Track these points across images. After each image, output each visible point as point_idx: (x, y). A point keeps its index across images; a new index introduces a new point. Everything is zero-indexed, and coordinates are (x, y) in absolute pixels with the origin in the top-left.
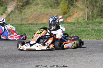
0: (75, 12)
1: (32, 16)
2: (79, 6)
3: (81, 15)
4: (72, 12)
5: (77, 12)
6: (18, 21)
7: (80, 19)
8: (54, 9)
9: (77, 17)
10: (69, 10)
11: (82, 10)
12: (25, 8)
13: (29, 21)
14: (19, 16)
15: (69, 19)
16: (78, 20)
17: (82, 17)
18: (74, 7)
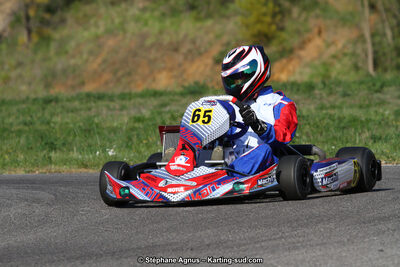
0: (308, 31)
1: (99, 60)
3: (340, 45)
4: (298, 32)
5: (320, 33)
6: (30, 84)
7: (338, 66)
8: (209, 23)
9: (320, 54)
10: (282, 20)
11: (345, 20)
12: (63, 21)
13: (83, 84)
14: (33, 62)
15: (282, 70)
16: (327, 70)
17: (345, 55)
18: (305, 9)
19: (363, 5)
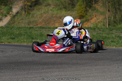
0: (93, 15)
1: (42, 19)
2: (99, 9)
3: (100, 20)
4: (90, 16)
5: (96, 16)
6: (24, 24)
7: (100, 24)
8: (69, 12)
9: (95, 21)
10: (87, 13)
11: (102, 14)
12: (33, 9)
13: (37, 25)
14: (26, 19)
15: (86, 25)
16: (97, 25)
17: (102, 22)
18: (92, 10)
19: (106, 10)
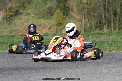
1: (23, 28)
6: (7, 33)
10: (64, 20)
13: (19, 33)
14: (8, 28)
18: (69, 18)
